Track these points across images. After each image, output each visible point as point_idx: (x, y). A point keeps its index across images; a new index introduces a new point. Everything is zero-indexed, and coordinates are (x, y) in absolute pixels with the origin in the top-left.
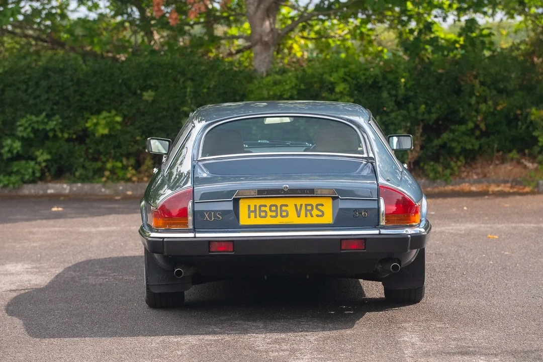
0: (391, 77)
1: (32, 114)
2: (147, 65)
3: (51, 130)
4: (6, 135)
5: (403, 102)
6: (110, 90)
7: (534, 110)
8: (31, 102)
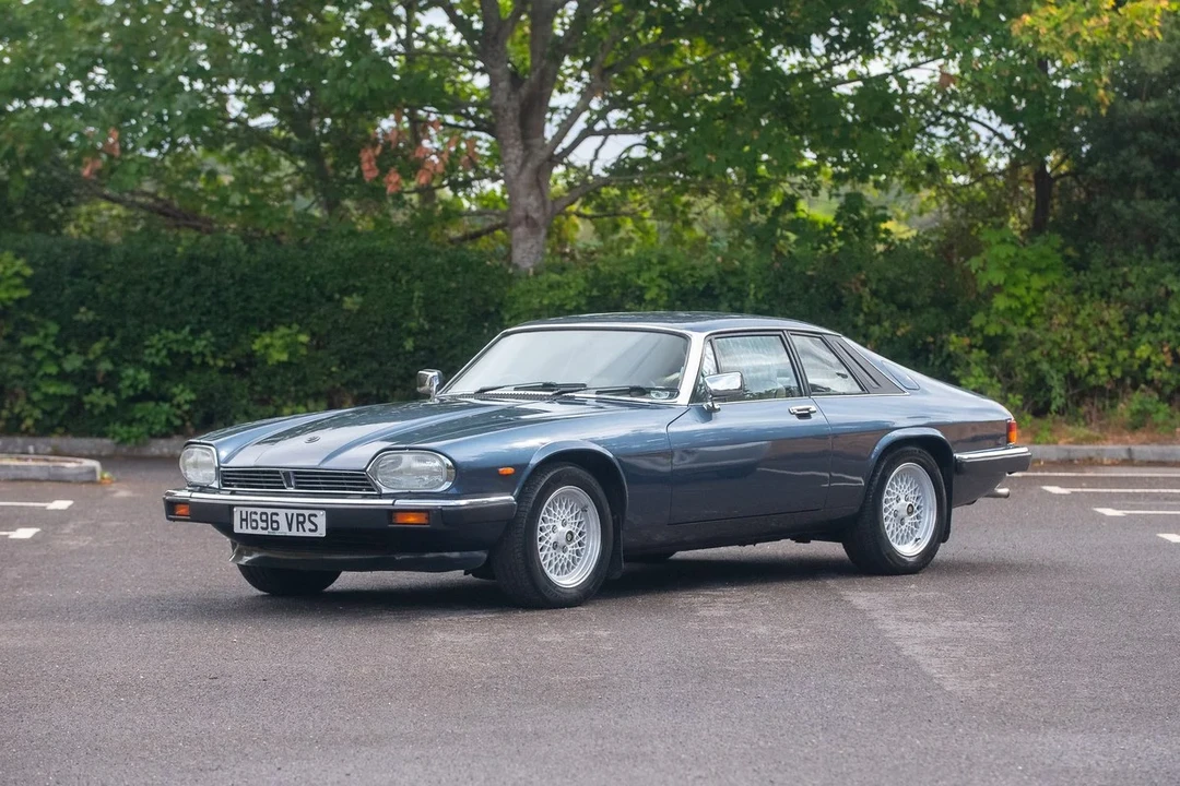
0: (733, 282)
1: (168, 329)
2: (351, 255)
3: (198, 354)
4: (125, 361)
6: (292, 292)
7: (953, 337)
8: (168, 309)
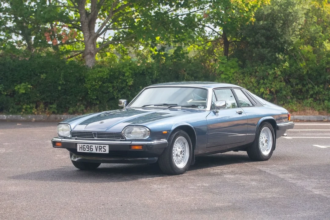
2: (43, 63)
5: (155, 81)
6: (26, 73)
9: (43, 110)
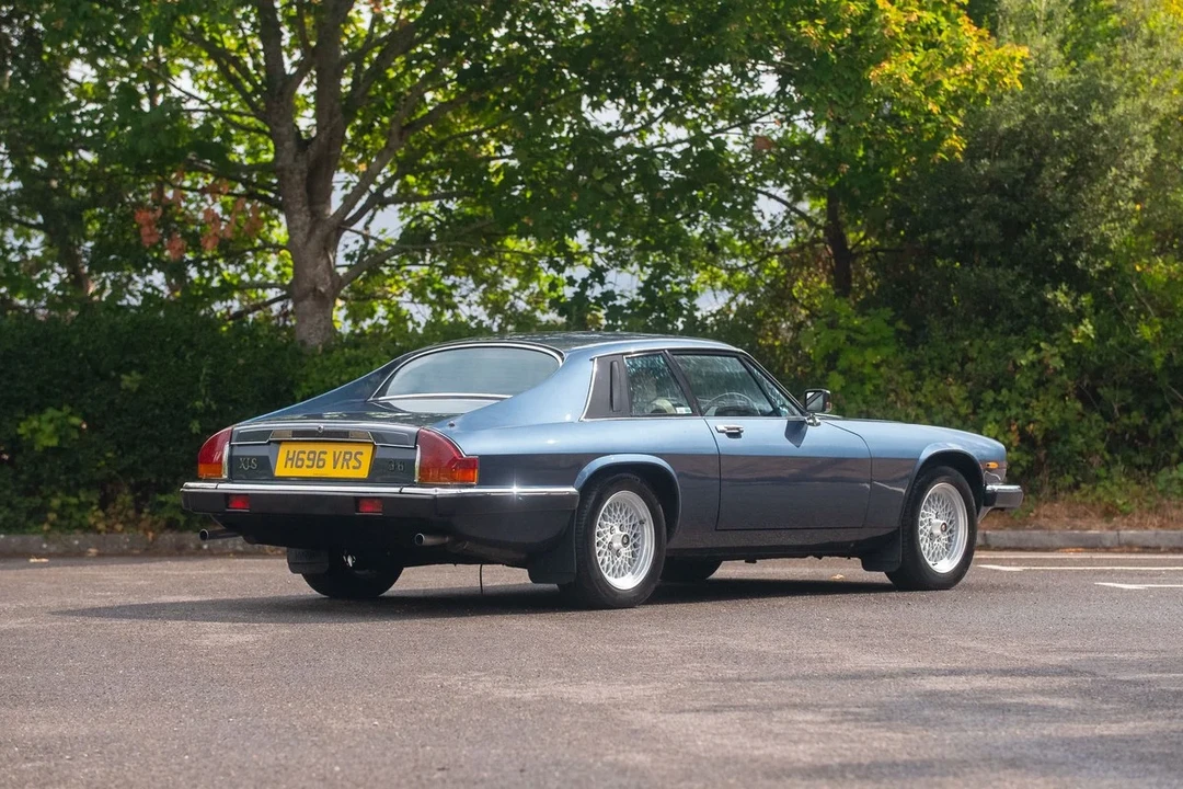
9: (131, 513)
